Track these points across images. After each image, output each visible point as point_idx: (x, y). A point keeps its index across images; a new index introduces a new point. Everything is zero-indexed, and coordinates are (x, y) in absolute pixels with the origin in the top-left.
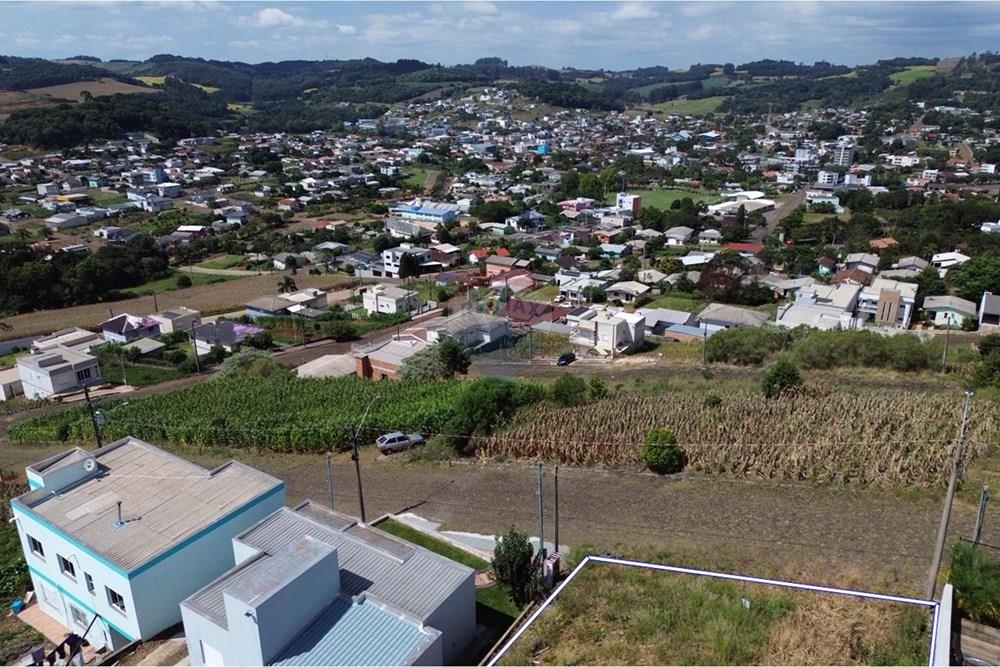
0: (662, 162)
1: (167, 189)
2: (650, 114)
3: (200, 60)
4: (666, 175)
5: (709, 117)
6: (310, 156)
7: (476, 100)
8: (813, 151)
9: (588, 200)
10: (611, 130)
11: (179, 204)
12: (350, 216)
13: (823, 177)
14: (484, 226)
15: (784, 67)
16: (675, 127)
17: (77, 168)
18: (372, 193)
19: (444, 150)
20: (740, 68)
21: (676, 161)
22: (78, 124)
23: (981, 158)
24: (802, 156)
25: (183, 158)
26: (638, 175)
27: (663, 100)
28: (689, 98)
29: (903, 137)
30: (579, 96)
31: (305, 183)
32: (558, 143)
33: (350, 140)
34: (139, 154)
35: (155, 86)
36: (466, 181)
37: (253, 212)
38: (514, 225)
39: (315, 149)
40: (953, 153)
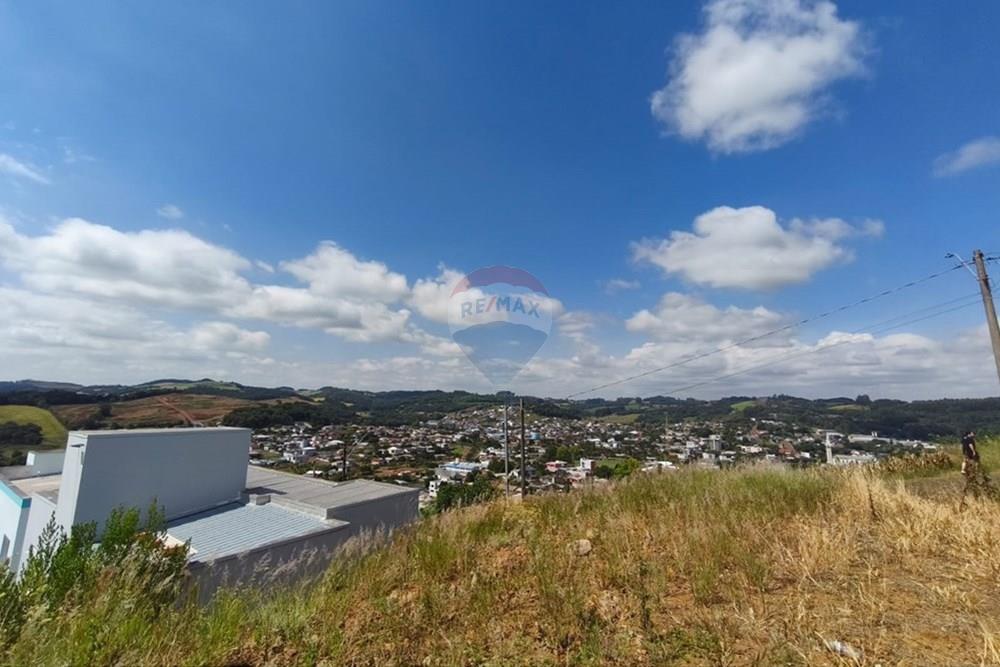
0: (606, 445)
1: (308, 451)
2: (596, 422)
3: (347, 390)
4: (610, 453)
5: (632, 424)
6: (397, 436)
7: (496, 411)
8: (697, 443)
9: (562, 463)
10: (574, 429)
11: (312, 460)
12: (413, 469)
13: (705, 456)
14: (497, 475)
15: (670, 401)
16: (612, 429)
17: (261, 440)
18: (429, 456)
19: (475, 436)
20: (645, 400)
21: (615, 445)
22: (269, 416)
23: (799, 449)
24: (690, 445)
25: (323, 436)
26: (591, 451)
27: (603, 416)
28: (619, 414)
29: (747, 436)
30: (555, 410)
31: (390, 450)
32: (544, 434)
33: (422, 430)
34: (298, 433)
35: (319, 401)
36: (488, 452)
37: (356, 466)
38: (516, 474)
39: (400, 434)
40: (781, 446)
